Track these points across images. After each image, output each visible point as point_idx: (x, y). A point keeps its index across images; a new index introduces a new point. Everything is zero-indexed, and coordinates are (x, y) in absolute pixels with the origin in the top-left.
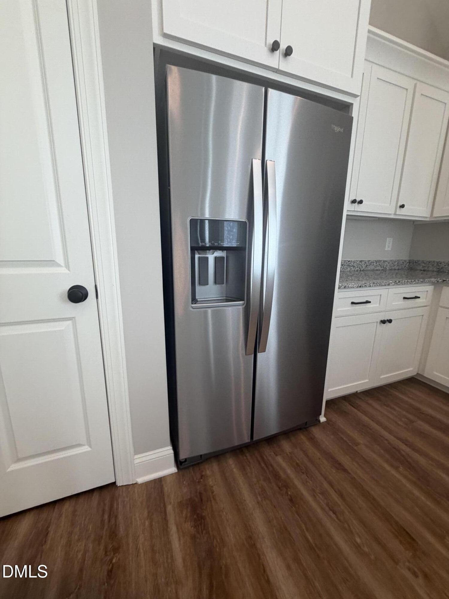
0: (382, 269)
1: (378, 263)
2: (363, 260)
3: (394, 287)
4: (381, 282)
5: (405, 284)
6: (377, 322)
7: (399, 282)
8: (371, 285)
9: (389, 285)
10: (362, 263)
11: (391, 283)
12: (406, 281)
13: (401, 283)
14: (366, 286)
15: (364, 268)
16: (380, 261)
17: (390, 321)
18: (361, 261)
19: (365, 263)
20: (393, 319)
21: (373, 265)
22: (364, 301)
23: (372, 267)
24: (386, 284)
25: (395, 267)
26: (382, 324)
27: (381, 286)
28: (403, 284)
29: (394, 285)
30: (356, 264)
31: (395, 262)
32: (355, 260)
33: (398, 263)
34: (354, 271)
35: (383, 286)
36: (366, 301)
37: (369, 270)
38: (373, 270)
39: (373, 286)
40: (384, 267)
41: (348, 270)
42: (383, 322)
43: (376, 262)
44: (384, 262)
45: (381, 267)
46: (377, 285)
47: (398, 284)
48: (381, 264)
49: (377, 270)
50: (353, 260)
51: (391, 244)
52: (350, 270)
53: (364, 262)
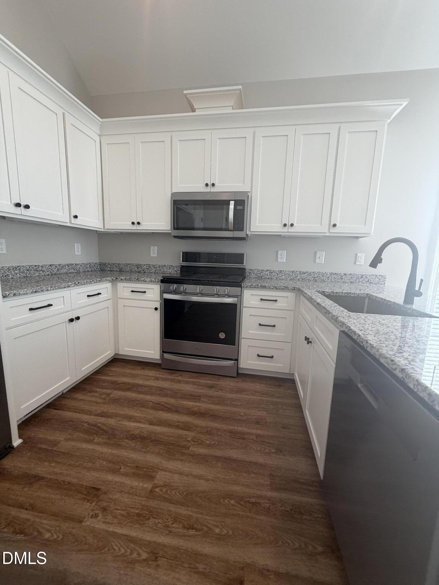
0: (75, 271)
1: (70, 267)
2: (53, 264)
3: (74, 288)
4: (60, 285)
5: (84, 284)
6: (66, 322)
7: (79, 283)
8: (49, 289)
9: (69, 287)
10: (52, 267)
11: (70, 285)
12: (85, 281)
13: (80, 284)
14: (42, 290)
15: (55, 272)
16: (72, 264)
17: (78, 318)
18: (51, 265)
19: (56, 266)
20: (81, 316)
21: (65, 268)
22: (46, 304)
23: (64, 271)
24: (65, 286)
25: (88, 269)
26: (72, 323)
27: (60, 288)
28: (82, 285)
29: (74, 286)
30: (45, 269)
31: (87, 265)
32: (43, 264)
33: (90, 265)
34: (45, 275)
35: (63, 288)
36: (48, 304)
37: (62, 274)
38: (66, 273)
39: (51, 290)
40: (77, 269)
41: (37, 275)
42: (71, 320)
43: (68, 265)
44: (76, 265)
45: (74, 270)
46: (56, 289)
47: (78, 285)
48: (73, 267)
49: (71, 273)
50: (41, 265)
51: (80, 249)
52: (39, 275)
53: (54, 266)
